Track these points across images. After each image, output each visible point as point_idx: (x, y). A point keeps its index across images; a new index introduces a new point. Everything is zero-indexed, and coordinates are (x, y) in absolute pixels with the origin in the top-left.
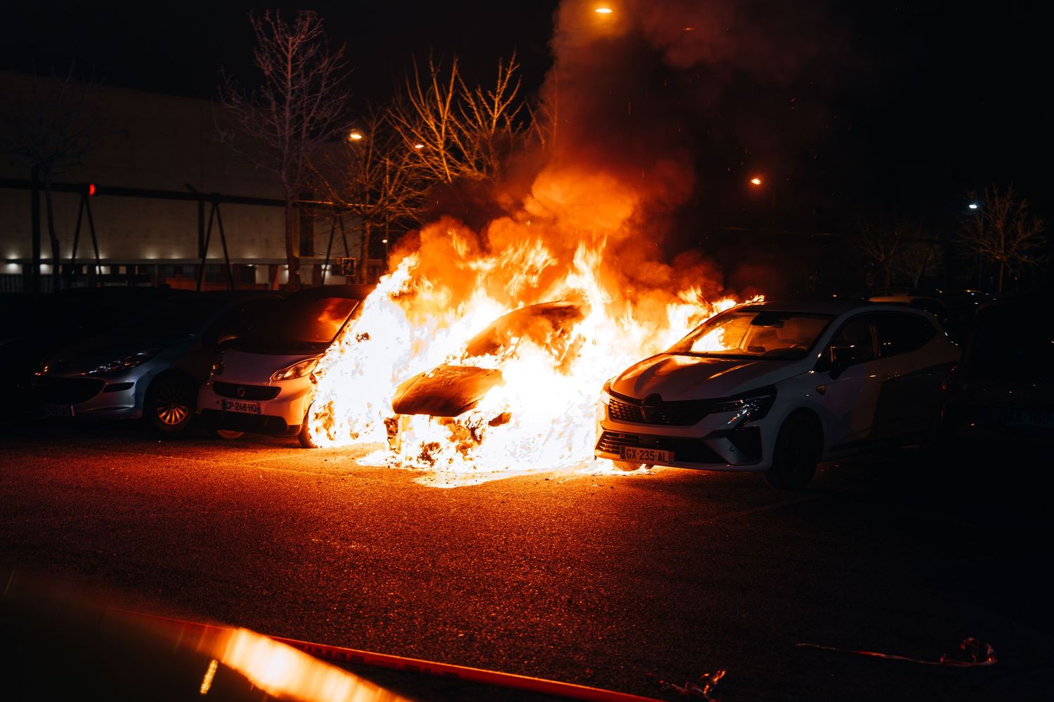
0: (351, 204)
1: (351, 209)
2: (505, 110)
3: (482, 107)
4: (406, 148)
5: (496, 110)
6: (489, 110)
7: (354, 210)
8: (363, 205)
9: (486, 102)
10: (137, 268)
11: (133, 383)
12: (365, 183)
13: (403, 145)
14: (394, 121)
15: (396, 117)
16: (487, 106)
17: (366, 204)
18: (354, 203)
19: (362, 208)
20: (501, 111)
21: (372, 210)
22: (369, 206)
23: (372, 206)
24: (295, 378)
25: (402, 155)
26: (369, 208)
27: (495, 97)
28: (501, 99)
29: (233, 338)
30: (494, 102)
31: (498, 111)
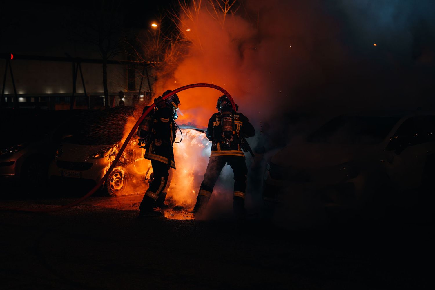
0: (149, 62)
1: (150, 65)
2: (230, 9)
3: (218, 7)
4: (178, 31)
5: (226, 9)
6: (222, 9)
7: (151, 65)
8: (155, 63)
9: (220, 4)
10: (40, 99)
11: (14, 162)
12: (156, 51)
13: (176, 29)
14: (171, 17)
15: (171, 14)
16: (221, 7)
17: (157, 62)
18: (150, 61)
19: (155, 64)
20: (228, 9)
21: (160, 65)
22: (159, 63)
23: (161, 63)
24: (101, 158)
25: (176, 35)
26: (159, 64)
27: (225, 2)
28: (228, 3)
29: (71, 136)
30: (225, 4)
31: (227, 9)
